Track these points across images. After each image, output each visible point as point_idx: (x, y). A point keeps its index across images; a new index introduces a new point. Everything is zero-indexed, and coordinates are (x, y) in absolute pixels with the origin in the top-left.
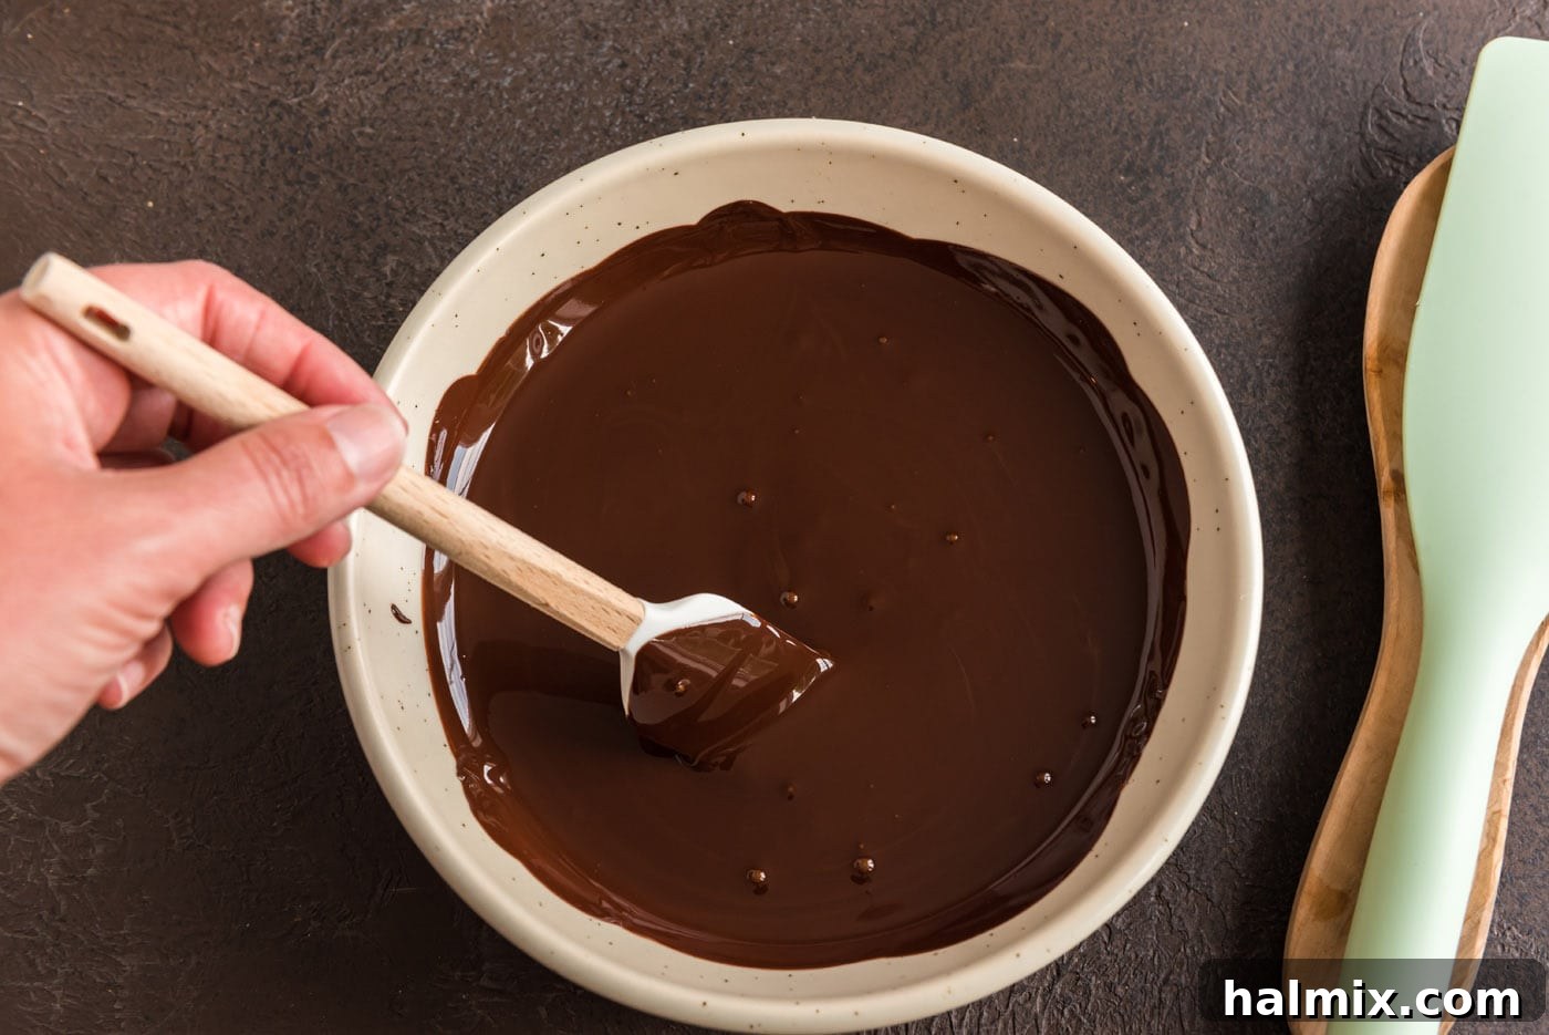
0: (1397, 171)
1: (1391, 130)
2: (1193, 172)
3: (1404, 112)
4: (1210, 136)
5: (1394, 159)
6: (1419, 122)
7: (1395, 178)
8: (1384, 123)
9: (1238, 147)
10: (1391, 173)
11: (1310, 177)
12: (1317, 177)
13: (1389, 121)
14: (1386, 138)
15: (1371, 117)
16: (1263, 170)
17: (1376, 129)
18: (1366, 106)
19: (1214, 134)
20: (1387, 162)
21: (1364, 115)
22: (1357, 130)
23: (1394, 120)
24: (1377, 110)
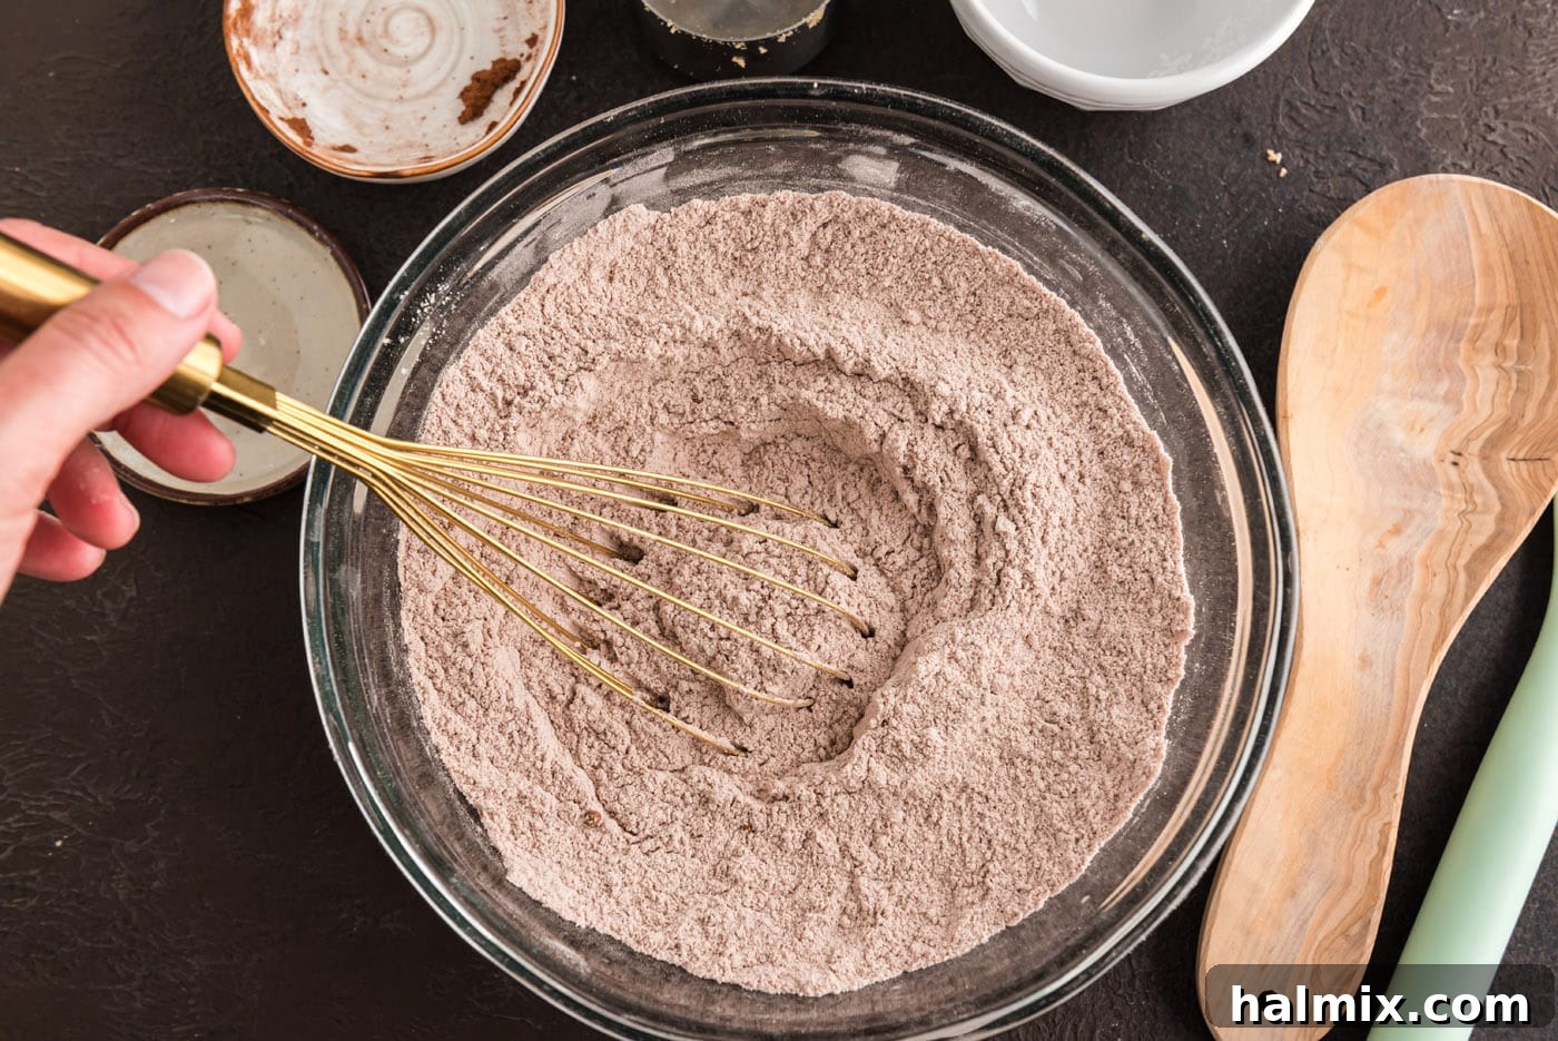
0: (1307, 161)
1: (1301, 121)
2: (1117, 173)
3: (1313, 102)
4: (1132, 137)
5: (1303, 148)
6: (1327, 111)
7: (1305, 167)
8: (1294, 114)
9: (1159, 146)
10: (1301, 164)
11: (1226, 171)
12: (1233, 171)
13: (1298, 112)
14: (1297, 129)
15: (1282, 108)
16: (1182, 167)
17: (1287, 120)
18: (1277, 98)
19: (1136, 135)
20: (1297, 152)
21: (1276, 106)
22: (1269, 122)
23: (1304, 111)
24: (1288, 103)
